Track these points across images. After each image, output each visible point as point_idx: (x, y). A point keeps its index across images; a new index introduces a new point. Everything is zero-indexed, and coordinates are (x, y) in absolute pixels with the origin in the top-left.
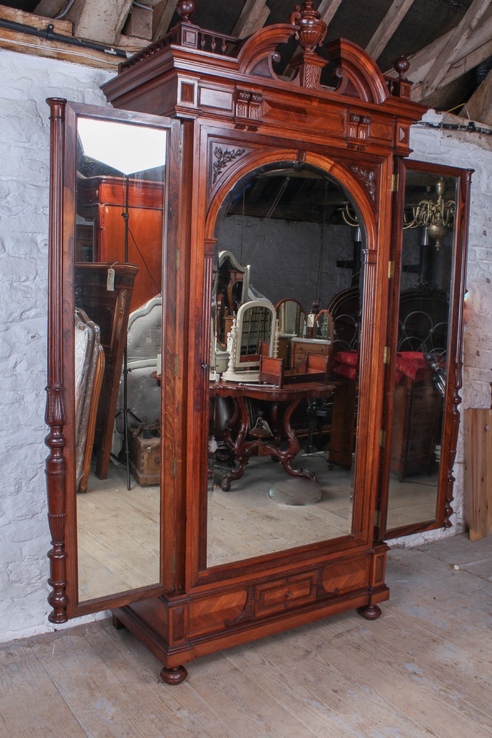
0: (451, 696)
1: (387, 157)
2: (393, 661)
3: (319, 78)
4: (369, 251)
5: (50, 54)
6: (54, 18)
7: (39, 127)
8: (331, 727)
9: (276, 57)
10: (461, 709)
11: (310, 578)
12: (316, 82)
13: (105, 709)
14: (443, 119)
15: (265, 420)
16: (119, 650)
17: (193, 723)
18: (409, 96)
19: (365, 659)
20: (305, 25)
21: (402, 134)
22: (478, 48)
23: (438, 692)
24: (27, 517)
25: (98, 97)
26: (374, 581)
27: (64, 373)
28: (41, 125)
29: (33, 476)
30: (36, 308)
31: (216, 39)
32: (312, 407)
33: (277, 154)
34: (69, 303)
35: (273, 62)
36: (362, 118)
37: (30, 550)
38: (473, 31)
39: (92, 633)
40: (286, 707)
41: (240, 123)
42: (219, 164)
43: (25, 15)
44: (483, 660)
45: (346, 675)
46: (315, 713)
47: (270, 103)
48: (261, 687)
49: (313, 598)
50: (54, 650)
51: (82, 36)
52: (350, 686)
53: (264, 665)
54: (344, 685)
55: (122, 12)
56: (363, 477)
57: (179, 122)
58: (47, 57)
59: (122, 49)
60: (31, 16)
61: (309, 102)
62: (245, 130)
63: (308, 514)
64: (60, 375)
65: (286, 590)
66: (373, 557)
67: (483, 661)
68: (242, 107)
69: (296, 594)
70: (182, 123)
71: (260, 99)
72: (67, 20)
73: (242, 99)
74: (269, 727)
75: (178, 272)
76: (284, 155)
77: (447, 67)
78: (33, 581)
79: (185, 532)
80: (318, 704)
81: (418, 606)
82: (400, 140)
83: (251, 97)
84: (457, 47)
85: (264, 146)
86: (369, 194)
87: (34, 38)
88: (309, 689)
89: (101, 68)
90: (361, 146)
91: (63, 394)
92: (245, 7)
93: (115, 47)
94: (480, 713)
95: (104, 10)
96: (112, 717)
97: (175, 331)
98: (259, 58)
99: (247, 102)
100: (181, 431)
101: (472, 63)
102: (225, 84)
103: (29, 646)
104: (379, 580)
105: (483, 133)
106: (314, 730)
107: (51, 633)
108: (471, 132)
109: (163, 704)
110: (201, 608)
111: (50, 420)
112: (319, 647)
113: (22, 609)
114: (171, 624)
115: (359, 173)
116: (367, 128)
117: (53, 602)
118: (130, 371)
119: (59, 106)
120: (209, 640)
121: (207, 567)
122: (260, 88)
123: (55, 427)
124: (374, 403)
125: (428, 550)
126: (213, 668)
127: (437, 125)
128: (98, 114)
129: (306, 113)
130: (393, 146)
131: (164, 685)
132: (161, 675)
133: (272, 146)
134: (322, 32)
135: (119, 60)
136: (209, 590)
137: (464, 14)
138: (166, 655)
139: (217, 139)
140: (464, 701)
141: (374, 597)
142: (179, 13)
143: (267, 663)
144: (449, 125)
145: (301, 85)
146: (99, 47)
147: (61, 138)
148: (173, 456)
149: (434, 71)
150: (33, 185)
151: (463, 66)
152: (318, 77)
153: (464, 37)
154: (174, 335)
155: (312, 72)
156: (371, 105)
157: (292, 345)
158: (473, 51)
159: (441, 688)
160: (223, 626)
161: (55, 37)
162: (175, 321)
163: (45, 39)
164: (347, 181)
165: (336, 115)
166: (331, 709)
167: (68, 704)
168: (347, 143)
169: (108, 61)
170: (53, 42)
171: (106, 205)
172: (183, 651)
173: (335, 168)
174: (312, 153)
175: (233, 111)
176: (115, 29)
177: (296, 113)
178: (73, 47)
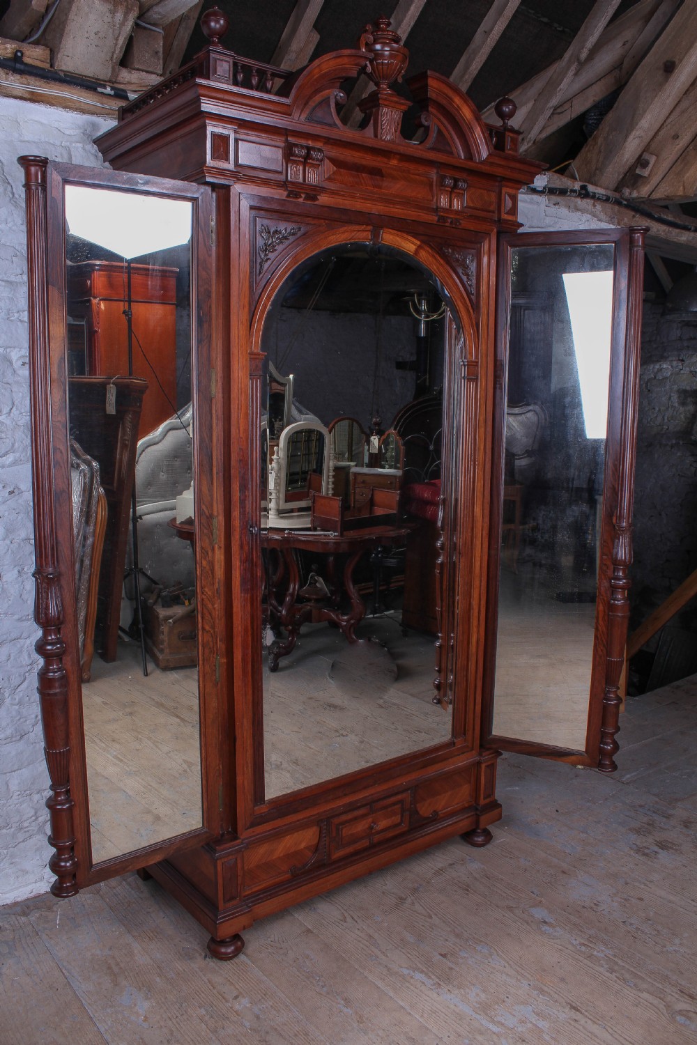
0: (595, 953)
1: (490, 234)
2: (514, 906)
3: (400, 126)
4: (468, 362)
5: (19, 94)
6: (23, 41)
7: (8, 199)
8: (444, 1010)
9: (341, 97)
10: (612, 971)
11: (401, 801)
12: (396, 131)
13: (135, 1005)
14: (548, 182)
15: (318, 575)
16: (148, 913)
17: (258, 1017)
18: (516, 150)
19: (477, 905)
20: (380, 52)
21: (509, 203)
22: (586, 88)
23: (578, 948)
24: (14, 739)
25: (89, 154)
26: (482, 797)
27: (59, 552)
28: (11, 196)
29: (20, 683)
30: (13, 452)
31: (258, 71)
32: (377, 555)
33: (344, 232)
34: (61, 452)
35: (337, 104)
36: (456, 181)
37: (19, 783)
38: (582, 65)
39: (110, 888)
40: (380, 984)
41: (294, 189)
42: (266, 248)
44: (629, 896)
45: (456, 929)
46: (421, 991)
47: (333, 161)
48: (344, 955)
49: (404, 827)
50: (58, 917)
51: (64, 68)
52: (462, 946)
53: (346, 922)
54: (454, 944)
55: (120, 33)
56: (465, 663)
57: (209, 189)
58: (16, 97)
59: (121, 86)
61: (386, 160)
62: (301, 200)
64: (53, 555)
65: (370, 820)
66: (481, 767)
67: (630, 898)
68: (296, 168)
69: (383, 824)
70: (213, 190)
71: (320, 156)
72: (43, 45)
73: (296, 156)
74: (361, 1017)
75: (214, 401)
76: (353, 234)
77: (548, 113)
78: (26, 824)
79: (235, 754)
80: (423, 976)
81: (537, 823)
82: (506, 211)
83: (308, 153)
84: (561, 86)
85: (327, 221)
88: (409, 955)
89: (93, 114)
90: (456, 219)
91: (59, 580)
92: (286, 30)
93: (111, 85)
94: (636, 976)
95: (95, 31)
96: (145, 1017)
97: (212, 483)
98: (318, 98)
99: (303, 160)
100: (223, 620)
101: (579, 107)
102: (272, 135)
103: (25, 914)
104: (489, 796)
105: (599, 199)
106: (422, 1016)
108: (583, 198)
109: (215, 991)
110: (260, 854)
111: (42, 617)
112: (415, 890)
113: (12, 863)
114: (220, 881)
115: (453, 256)
116: (463, 194)
117: (58, 869)
118: (141, 519)
119: (38, 168)
120: (272, 896)
121: (266, 799)
122: (320, 141)
123: (49, 628)
124: (478, 564)
126: (279, 932)
127: (541, 189)
128: (95, 179)
129: (382, 176)
130: (496, 219)
131: (214, 962)
132: (209, 947)
133: (337, 221)
134: (403, 62)
135: (117, 102)
136: (269, 831)
137: (570, 43)
138: (216, 923)
139: (262, 212)
140: (614, 958)
141: (484, 818)
142: (205, 33)
143: (349, 919)
144: (556, 189)
145: (376, 136)
146: (89, 84)
147: (41, 215)
148: (215, 656)
149: (531, 118)
150: (3, 281)
151: (569, 111)
152: (398, 125)
153: (571, 73)
154: (211, 490)
155: (389, 119)
156: (470, 163)
157: (351, 477)
158: (582, 91)
159: (582, 941)
160: (288, 876)
161: (26, 68)
162: (212, 470)
163: (11, 72)
164: (438, 268)
165: (422, 178)
166: (441, 983)
167: (84, 1002)
168: (437, 215)
169: (102, 104)
170: (23, 76)
171: (101, 300)
172: (238, 916)
173: (422, 251)
174: (390, 230)
175: (284, 171)
176: (112, 58)
177: (369, 176)
178: (53, 84)
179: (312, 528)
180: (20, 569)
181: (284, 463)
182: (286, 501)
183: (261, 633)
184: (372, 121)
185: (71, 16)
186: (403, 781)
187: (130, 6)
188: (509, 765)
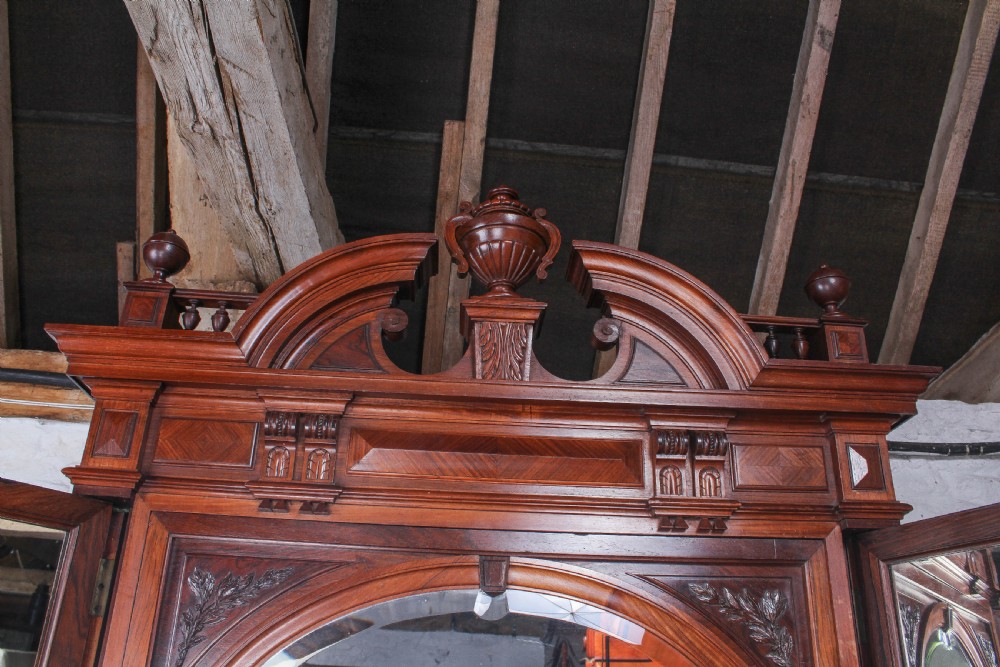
3: (528, 351)
21: (860, 464)
33: (403, 573)
42: (198, 616)
62: (290, 515)
76: (430, 574)
82: (855, 483)
83: (299, 425)
99: (291, 440)
130: (833, 505)
133: (387, 552)
139: (201, 547)
171: (597, 661)
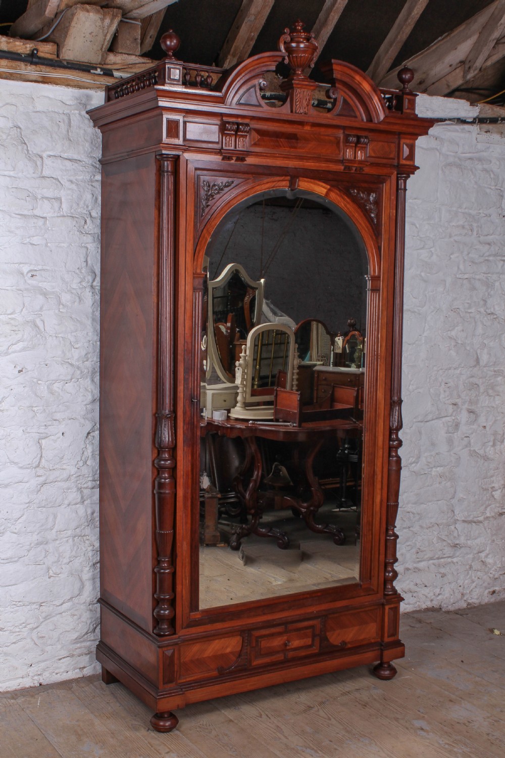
0: (455, 750)
1: (391, 176)
2: (400, 718)
4: (371, 277)
5: (34, 79)
7: (24, 155)
9: (264, 84)
11: (312, 627)
12: (307, 106)
13: (93, 752)
14: (479, 112)
15: (283, 465)
16: (107, 703)
18: (414, 109)
19: (370, 715)
20: (295, 49)
21: (406, 151)
23: (443, 745)
24: (12, 560)
26: (386, 636)
28: (26, 153)
29: (20, 516)
32: (343, 451)
33: (268, 183)
35: (261, 89)
36: (358, 138)
39: (80, 687)
40: (278, 753)
41: (227, 155)
42: (207, 198)
43: (9, 41)
44: (500, 719)
45: (347, 728)
47: (258, 131)
48: (254, 736)
49: (315, 650)
50: (39, 701)
51: (67, 58)
52: (349, 738)
53: (261, 717)
54: (342, 736)
55: (108, 32)
58: (31, 81)
59: (109, 67)
60: (15, 41)
61: (301, 126)
62: (233, 162)
63: (330, 574)
65: (285, 638)
66: (384, 609)
67: (500, 721)
68: (229, 139)
69: (296, 643)
71: (247, 129)
72: (51, 42)
73: (229, 130)
76: (274, 183)
77: (492, 44)
78: (18, 630)
80: (313, 751)
81: (441, 668)
82: (404, 158)
83: (238, 128)
84: (501, 22)
85: (254, 175)
86: (370, 216)
87: (18, 63)
88: (305, 739)
89: (87, 88)
90: (359, 167)
93: (101, 66)
95: (90, 31)
98: (246, 87)
99: (234, 133)
102: (211, 117)
103: (13, 698)
104: (393, 635)
107: (35, 687)
109: (152, 748)
110: (193, 651)
112: (321, 703)
114: (161, 667)
115: (359, 195)
116: (365, 148)
120: (201, 686)
121: (200, 608)
122: (247, 119)
125: (467, 614)
126: (207, 719)
127: (471, 120)
129: (297, 139)
130: (396, 164)
131: (154, 733)
132: (151, 723)
133: (262, 175)
134: (312, 54)
135: (106, 80)
136: (201, 632)
138: (156, 698)
139: (205, 172)
140: (469, 754)
141: (387, 653)
143: (264, 716)
144: (487, 118)
145: (292, 111)
146: (84, 68)
149: (477, 49)
150: (19, 215)
152: (309, 101)
155: (302, 97)
156: (370, 124)
157: (315, 374)
159: (447, 742)
160: (215, 673)
161: (40, 61)
163: (29, 64)
164: (346, 206)
165: (331, 138)
166: (325, 756)
167: (56, 747)
168: (343, 165)
169: (94, 81)
170: (38, 66)
172: (174, 696)
173: (332, 193)
174: (305, 179)
175: (220, 143)
176: (101, 49)
177: (286, 140)
178: (58, 70)
179: (274, 420)
180: (24, 429)
181: (250, 359)
182: (252, 395)
183: (199, 478)
184: (289, 99)
185: (73, 24)
186: (314, 609)
187: (115, 14)
188: (432, 628)
